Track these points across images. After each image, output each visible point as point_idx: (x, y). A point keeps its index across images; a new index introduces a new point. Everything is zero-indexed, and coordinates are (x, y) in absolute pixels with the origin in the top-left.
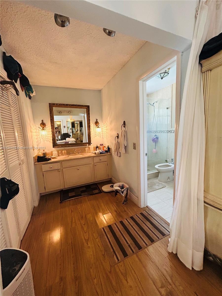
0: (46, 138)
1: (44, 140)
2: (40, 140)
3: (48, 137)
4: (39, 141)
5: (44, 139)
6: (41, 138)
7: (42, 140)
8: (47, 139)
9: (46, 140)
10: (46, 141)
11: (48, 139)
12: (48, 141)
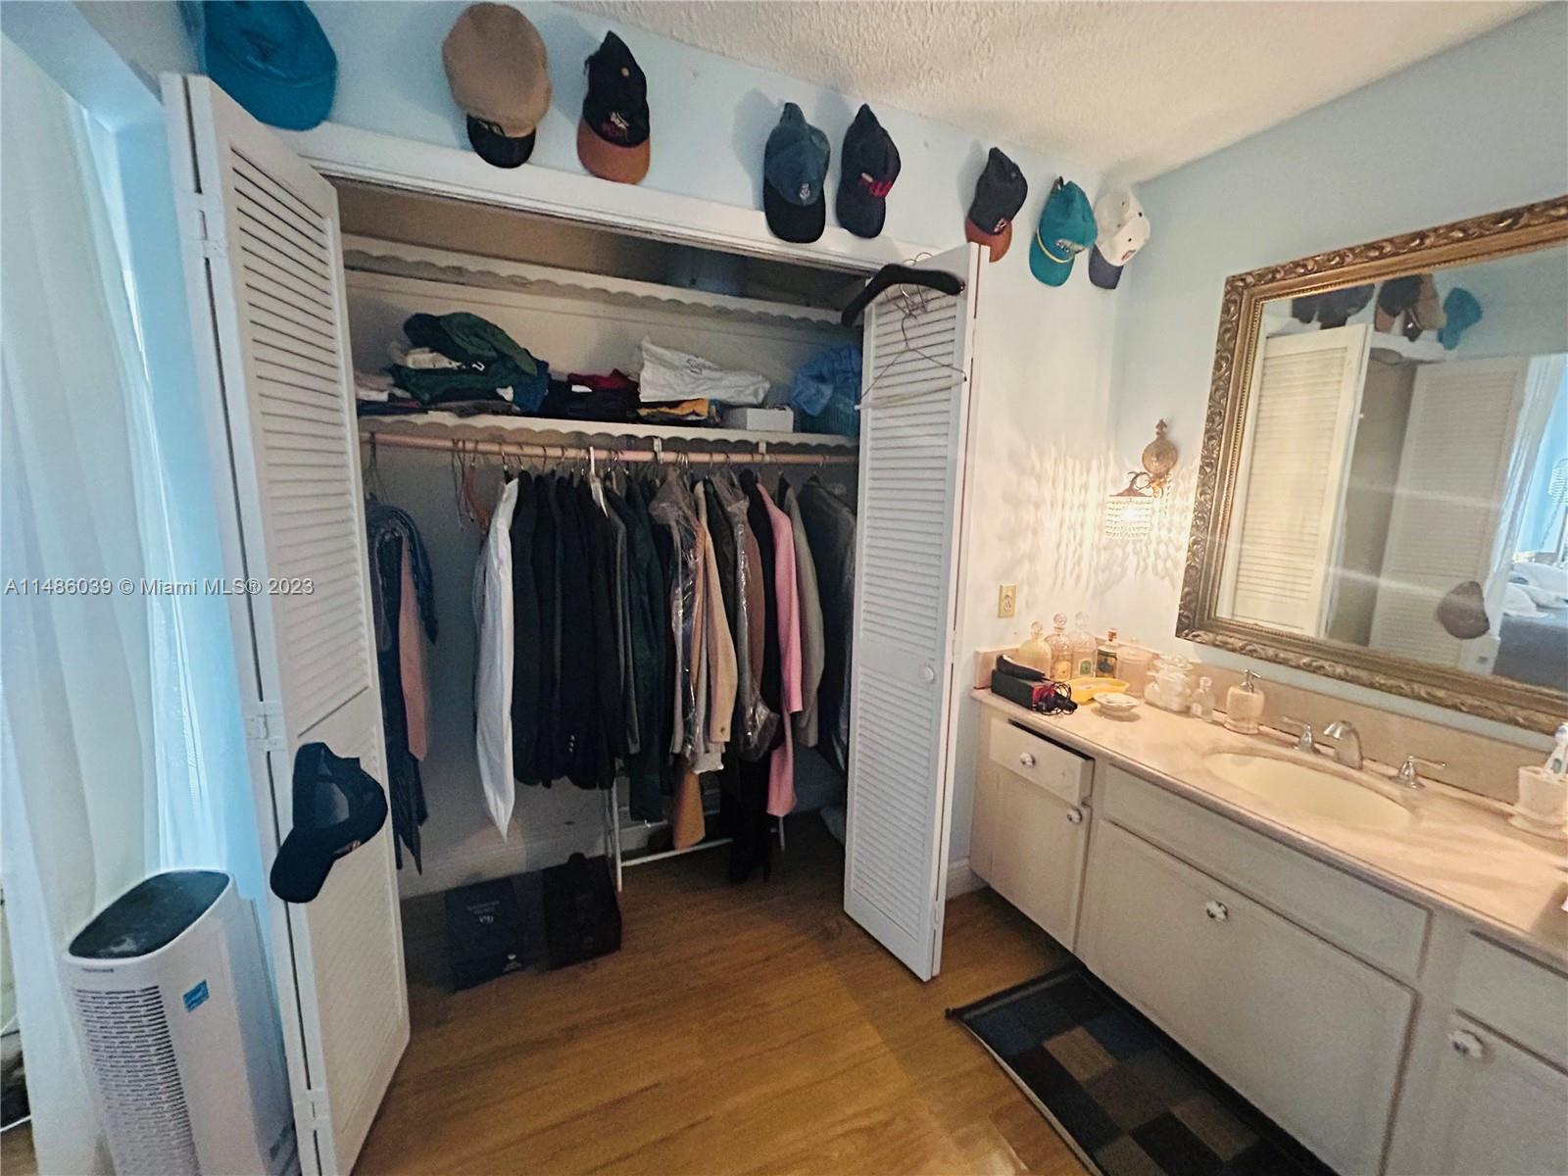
0: (1157, 555)
1: (1142, 563)
2: (1125, 557)
3: (1172, 550)
4: (1117, 569)
5: (1145, 560)
6: (1130, 548)
7: (1132, 561)
8: (1160, 565)
9: (1155, 568)
10: (1157, 574)
11: (1169, 564)
12: (1167, 581)
